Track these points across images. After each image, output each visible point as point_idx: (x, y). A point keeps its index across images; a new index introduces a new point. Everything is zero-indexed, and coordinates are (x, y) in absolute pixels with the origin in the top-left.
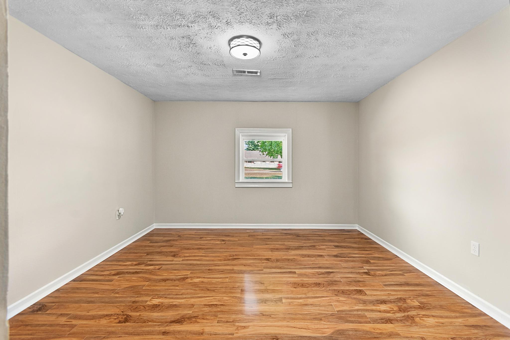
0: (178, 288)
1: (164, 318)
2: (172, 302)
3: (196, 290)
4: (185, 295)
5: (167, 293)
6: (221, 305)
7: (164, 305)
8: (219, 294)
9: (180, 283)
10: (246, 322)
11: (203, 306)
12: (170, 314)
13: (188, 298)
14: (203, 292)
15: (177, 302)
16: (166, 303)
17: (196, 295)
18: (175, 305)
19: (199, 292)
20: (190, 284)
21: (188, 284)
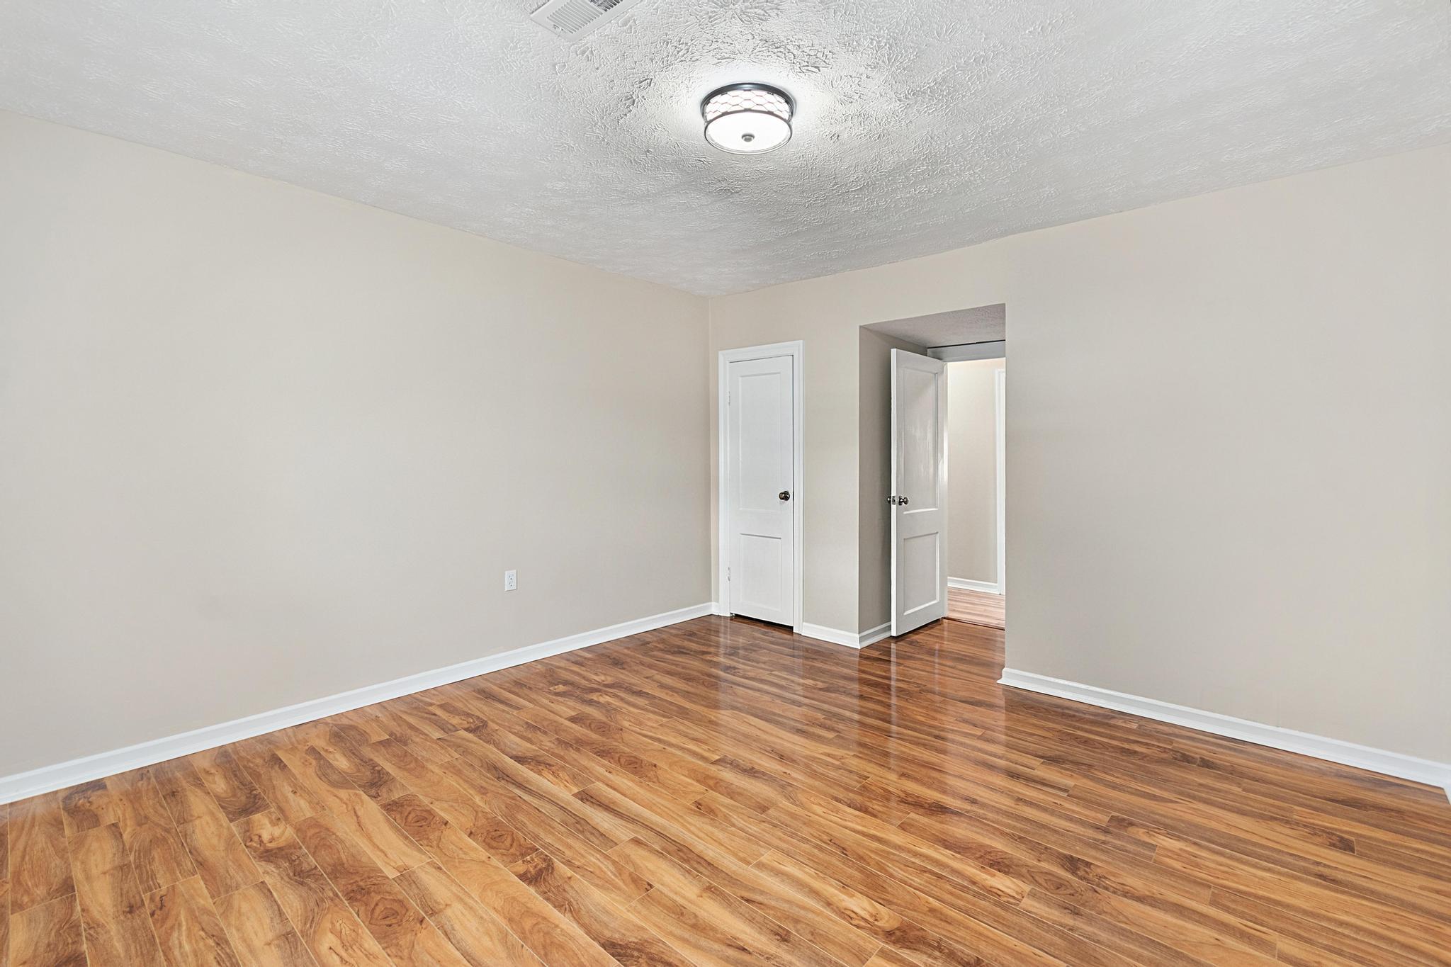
0: (931, 899)
1: (975, 829)
2: (954, 860)
3: (878, 863)
4: (913, 863)
5: (969, 896)
6: (840, 802)
7: (977, 859)
8: (826, 825)
9: (922, 922)
10: (820, 759)
11: (879, 815)
12: (960, 831)
13: (909, 851)
14: (861, 851)
15: (941, 854)
16: (972, 864)
17: (883, 851)
18: (947, 848)
19: (873, 856)
20: (889, 897)
21: (895, 900)
